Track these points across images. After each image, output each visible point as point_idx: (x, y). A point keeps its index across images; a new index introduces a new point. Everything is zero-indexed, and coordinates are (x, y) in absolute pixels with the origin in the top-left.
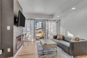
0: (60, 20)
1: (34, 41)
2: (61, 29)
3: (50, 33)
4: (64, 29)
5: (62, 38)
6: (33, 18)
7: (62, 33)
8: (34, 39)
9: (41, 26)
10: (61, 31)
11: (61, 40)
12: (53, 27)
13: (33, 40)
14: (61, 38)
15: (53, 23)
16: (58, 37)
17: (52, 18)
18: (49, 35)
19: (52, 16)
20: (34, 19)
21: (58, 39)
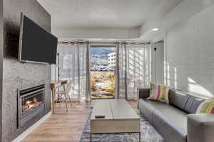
2: (167, 68)
4: (176, 70)
5: (167, 98)
7: (170, 81)
11: (165, 103)
12: (141, 63)
13: (83, 98)
14: (163, 99)
15: (141, 52)
16: (153, 95)
17: (139, 36)
19: (138, 29)
21: (152, 100)
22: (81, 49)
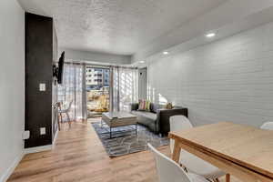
0: (146, 68)
1: (83, 120)
2: (149, 87)
3: (124, 98)
6: (82, 62)
7: (150, 99)
8: (83, 116)
9: (96, 78)
10: (149, 93)
11: (148, 111)
12: (131, 84)
13: (79, 117)
15: (130, 74)
16: (141, 107)
18: (121, 105)
19: (129, 58)
20: (84, 64)
21: (140, 111)
22: (77, 69)
